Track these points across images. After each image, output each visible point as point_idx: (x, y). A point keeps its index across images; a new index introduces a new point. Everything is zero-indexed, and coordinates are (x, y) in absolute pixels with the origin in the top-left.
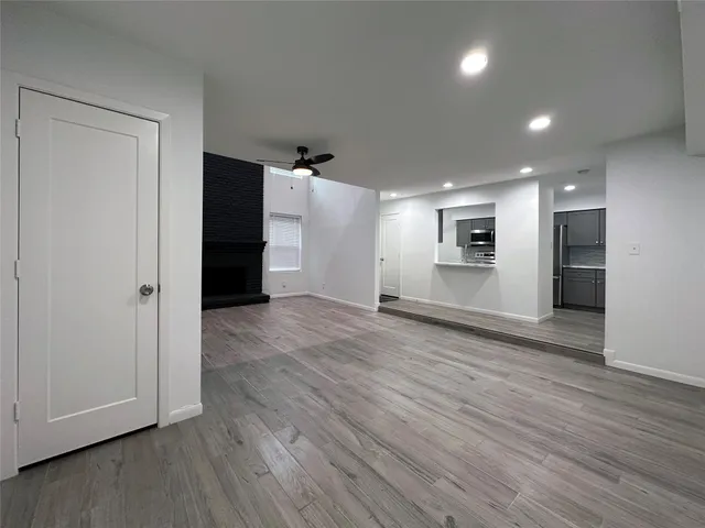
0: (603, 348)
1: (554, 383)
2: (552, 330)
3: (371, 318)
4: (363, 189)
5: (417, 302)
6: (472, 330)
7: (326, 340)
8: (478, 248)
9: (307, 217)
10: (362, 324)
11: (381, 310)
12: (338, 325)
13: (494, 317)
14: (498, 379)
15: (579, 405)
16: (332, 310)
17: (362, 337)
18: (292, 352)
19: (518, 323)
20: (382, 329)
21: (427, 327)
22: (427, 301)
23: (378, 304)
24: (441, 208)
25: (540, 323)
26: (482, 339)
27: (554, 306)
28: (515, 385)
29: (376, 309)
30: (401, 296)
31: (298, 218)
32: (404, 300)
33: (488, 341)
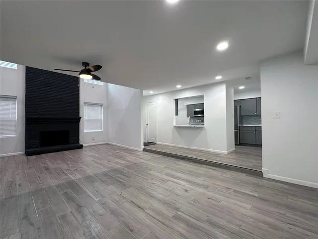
0: (262, 167)
1: (235, 191)
2: (235, 158)
3: (137, 155)
4: (133, 89)
5: (165, 145)
6: (192, 160)
7: (105, 170)
8: (198, 118)
9: (106, 105)
10: (131, 158)
11: (144, 150)
12: (117, 160)
13: (205, 152)
14: (202, 190)
15: (249, 206)
16: (117, 151)
17: (127, 167)
18: (79, 179)
19: (216, 155)
20: (142, 161)
21: (168, 159)
22: (170, 144)
23: (143, 147)
24: (176, 98)
25: (229, 154)
26: (197, 164)
27: (236, 145)
28: (211, 194)
29: (142, 150)
30: (157, 143)
31: (101, 105)
32: (159, 145)
33: (200, 165)
